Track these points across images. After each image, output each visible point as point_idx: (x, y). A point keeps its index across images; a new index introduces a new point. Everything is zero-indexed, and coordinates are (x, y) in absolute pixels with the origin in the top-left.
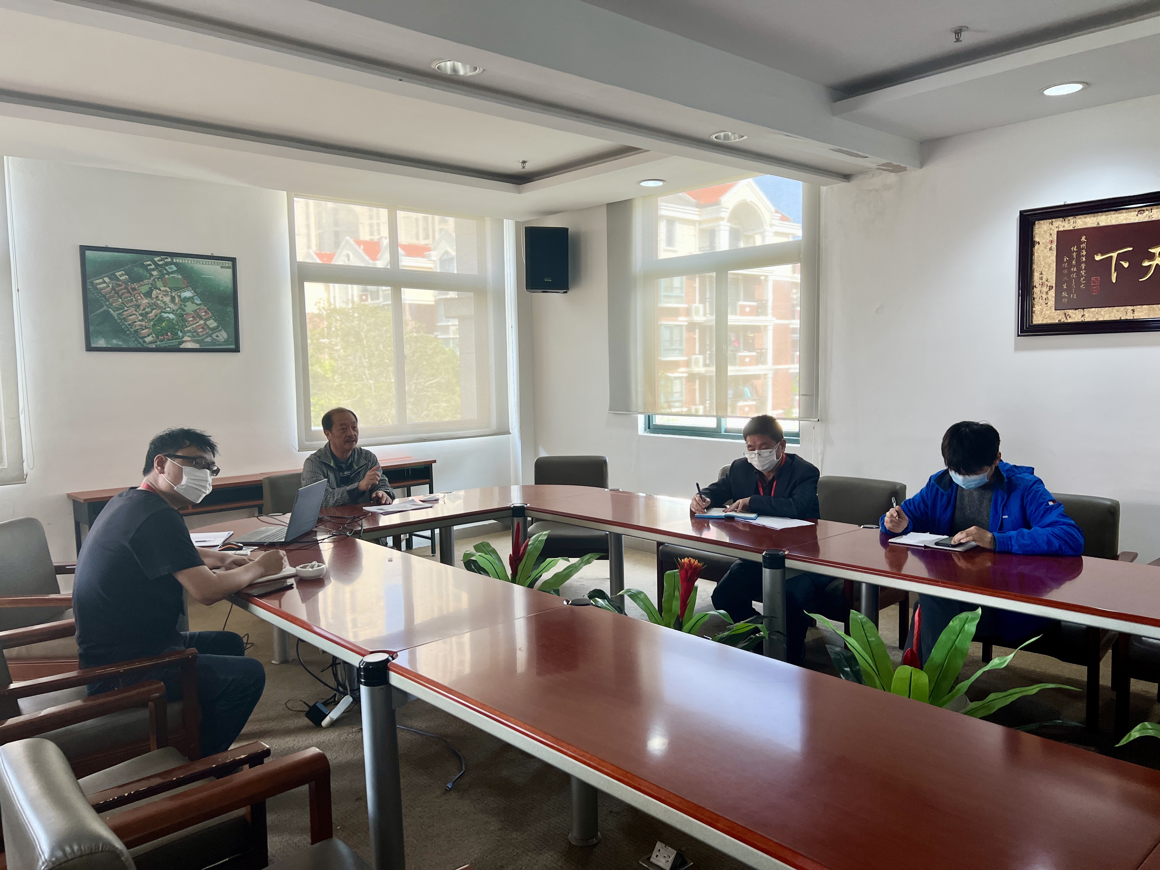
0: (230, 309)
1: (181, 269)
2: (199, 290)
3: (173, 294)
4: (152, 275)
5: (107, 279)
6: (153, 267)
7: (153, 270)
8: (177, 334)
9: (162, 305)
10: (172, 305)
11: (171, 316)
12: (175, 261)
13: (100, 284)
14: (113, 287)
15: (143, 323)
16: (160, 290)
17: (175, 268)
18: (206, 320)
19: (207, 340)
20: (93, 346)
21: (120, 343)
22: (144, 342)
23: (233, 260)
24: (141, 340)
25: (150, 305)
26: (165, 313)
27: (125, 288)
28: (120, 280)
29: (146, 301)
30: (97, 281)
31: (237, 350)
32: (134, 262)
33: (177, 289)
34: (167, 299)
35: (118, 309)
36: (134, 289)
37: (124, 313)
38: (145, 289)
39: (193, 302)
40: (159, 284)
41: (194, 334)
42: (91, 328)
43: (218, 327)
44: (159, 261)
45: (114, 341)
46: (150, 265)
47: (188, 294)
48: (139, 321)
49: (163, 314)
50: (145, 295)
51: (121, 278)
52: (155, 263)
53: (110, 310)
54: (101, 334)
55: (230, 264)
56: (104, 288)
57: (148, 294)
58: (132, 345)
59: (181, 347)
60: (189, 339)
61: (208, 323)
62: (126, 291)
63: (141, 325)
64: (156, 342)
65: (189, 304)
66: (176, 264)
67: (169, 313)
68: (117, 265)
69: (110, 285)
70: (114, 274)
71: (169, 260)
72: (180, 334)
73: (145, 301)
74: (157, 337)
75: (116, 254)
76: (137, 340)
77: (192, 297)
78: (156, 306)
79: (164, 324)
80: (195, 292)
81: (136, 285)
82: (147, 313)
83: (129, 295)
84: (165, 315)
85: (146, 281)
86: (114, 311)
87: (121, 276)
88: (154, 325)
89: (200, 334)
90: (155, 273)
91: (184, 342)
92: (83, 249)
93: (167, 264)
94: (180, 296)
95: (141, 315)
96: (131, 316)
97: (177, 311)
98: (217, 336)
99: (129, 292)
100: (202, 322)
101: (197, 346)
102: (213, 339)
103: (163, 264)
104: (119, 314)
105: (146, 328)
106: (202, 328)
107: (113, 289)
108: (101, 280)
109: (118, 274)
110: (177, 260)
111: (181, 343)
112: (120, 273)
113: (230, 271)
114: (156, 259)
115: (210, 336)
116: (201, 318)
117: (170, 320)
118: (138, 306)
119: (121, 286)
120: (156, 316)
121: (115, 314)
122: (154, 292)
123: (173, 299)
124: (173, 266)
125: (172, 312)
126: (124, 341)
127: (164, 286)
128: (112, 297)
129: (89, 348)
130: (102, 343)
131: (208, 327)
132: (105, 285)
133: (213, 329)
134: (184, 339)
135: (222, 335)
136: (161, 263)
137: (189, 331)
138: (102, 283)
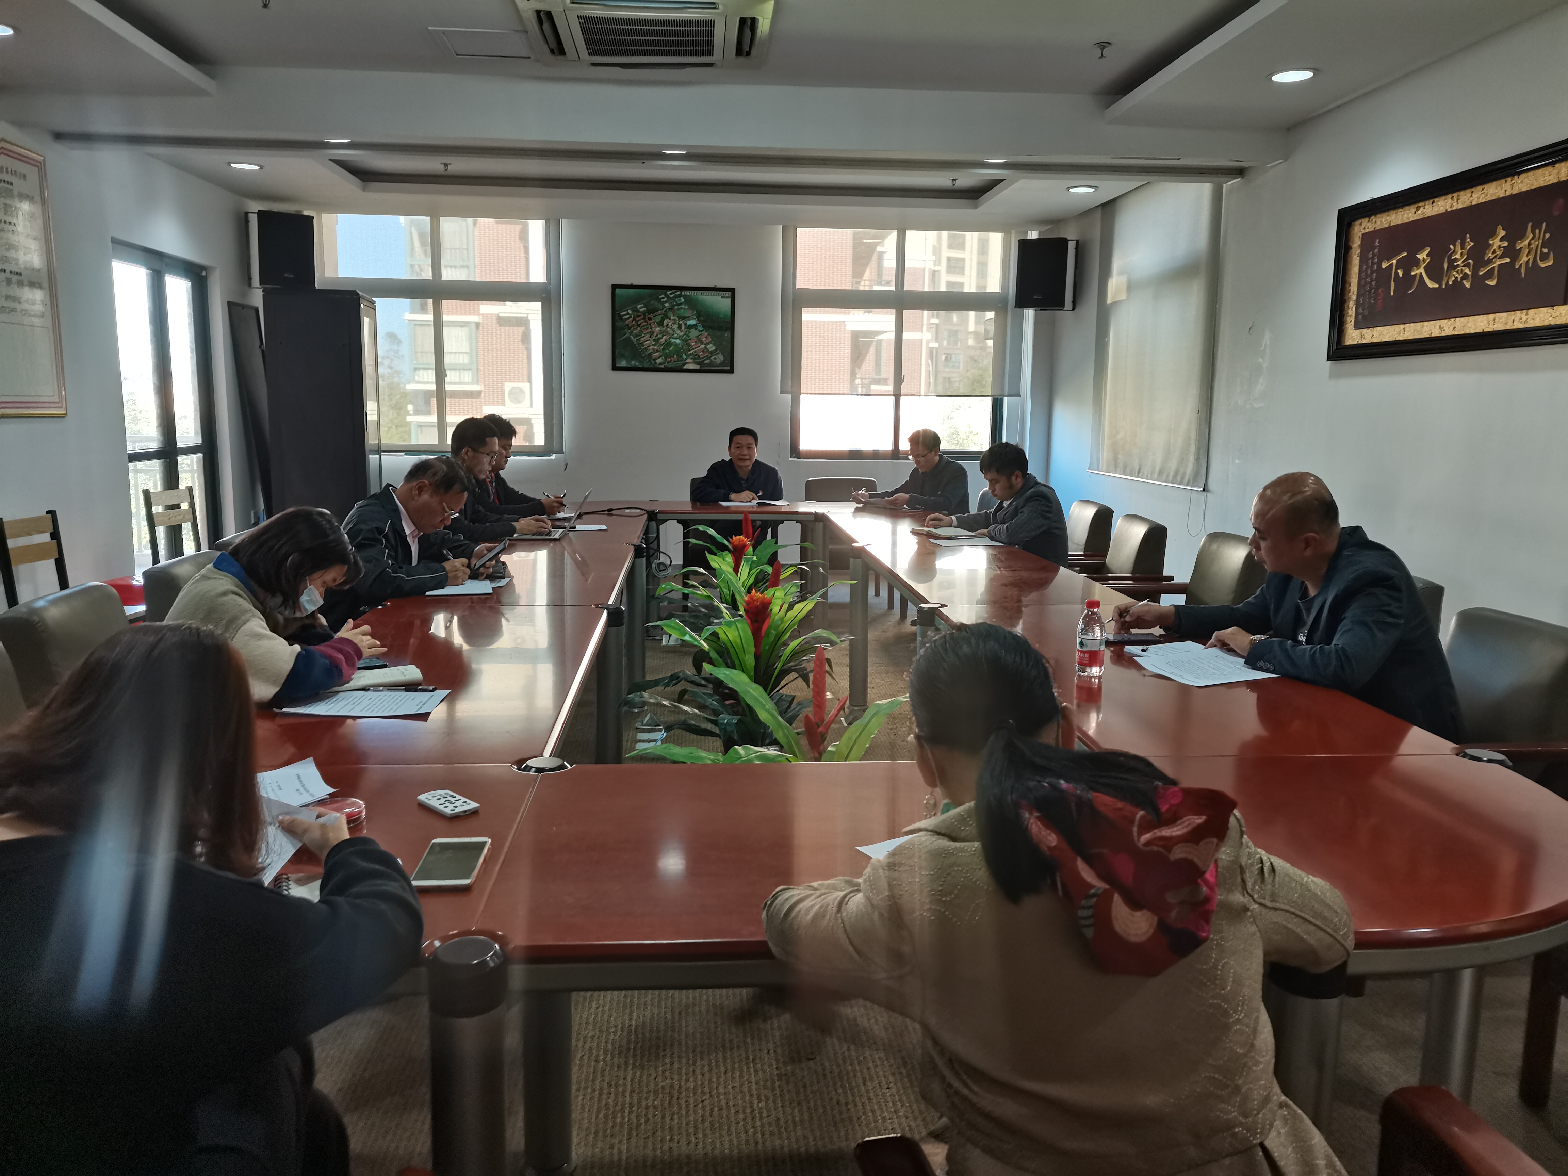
0: (727, 335)
1: (688, 300)
2: (703, 319)
3: (681, 322)
4: (665, 307)
5: (630, 312)
6: (665, 299)
7: (666, 302)
8: (681, 356)
9: (672, 332)
10: (678, 332)
11: (678, 341)
12: (685, 293)
13: (625, 315)
14: (634, 317)
15: (655, 347)
16: (670, 319)
17: (683, 300)
18: (706, 344)
19: (706, 362)
20: (617, 366)
21: (637, 364)
22: (656, 363)
23: (732, 291)
24: (653, 362)
25: (661, 332)
26: (673, 338)
27: (644, 318)
28: (640, 312)
30: (623, 313)
31: (731, 371)
32: (651, 296)
33: (684, 318)
34: (675, 327)
35: (637, 336)
36: (650, 319)
37: (642, 339)
38: (658, 319)
39: (696, 329)
40: (670, 315)
41: (696, 358)
42: (617, 351)
43: (716, 350)
44: (671, 294)
45: (633, 362)
46: (663, 298)
47: (692, 322)
48: (653, 345)
49: (671, 339)
50: (658, 323)
51: (641, 310)
52: (667, 296)
53: (632, 337)
54: (623, 356)
55: (729, 294)
56: (628, 319)
57: (660, 324)
58: (646, 366)
59: (685, 367)
60: (691, 361)
61: (708, 347)
62: (644, 320)
63: (653, 349)
64: (664, 363)
65: (693, 330)
66: (685, 297)
67: (676, 338)
68: (638, 300)
69: (632, 316)
70: (636, 307)
71: (678, 293)
72: (685, 357)
73: (658, 329)
74: (666, 359)
75: (638, 290)
76: (650, 361)
77: (696, 325)
78: (666, 333)
79: (671, 348)
80: (698, 320)
81: (651, 316)
82: (660, 339)
83: (645, 323)
84: (673, 340)
85: (659, 312)
86: (634, 337)
87: (640, 308)
88: (663, 349)
89: (701, 357)
90: (667, 305)
91: (687, 363)
92: (614, 287)
93: (676, 297)
94: (685, 324)
95: (654, 340)
96: (646, 341)
97: (683, 336)
98: (715, 359)
99: (646, 321)
100: (703, 346)
101: (698, 367)
102: (711, 361)
103: (674, 297)
104: (638, 340)
105: (657, 351)
106: (703, 351)
107: (634, 319)
108: (625, 313)
109: (639, 306)
110: (687, 293)
111: (684, 365)
113: (729, 301)
114: (669, 293)
115: (709, 358)
116: (702, 343)
117: (676, 345)
118: (652, 333)
119: (640, 316)
120: (666, 341)
121: (634, 340)
122: (666, 321)
123: (680, 327)
124: (682, 298)
125: (679, 338)
126: (641, 362)
127: (674, 316)
128: (633, 326)
129: (615, 368)
130: (623, 364)
131: (708, 350)
132: (628, 316)
133: (711, 352)
134: (687, 361)
135: (720, 358)
136: (672, 296)
137: (691, 354)
138: (627, 314)
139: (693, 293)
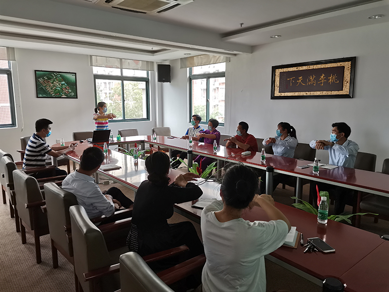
0: (75, 87)
3: (59, 83)
4: (54, 78)
9: (56, 86)
10: (59, 86)
11: (59, 89)
15: (51, 91)
25: (53, 86)
30: (39, 80)
31: (77, 98)
32: (48, 74)
33: (61, 81)
38: (52, 81)
45: (44, 95)
46: (53, 75)
54: (40, 93)
60: (64, 95)
61: (69, 90)
65: (63, 85)
72: (61, 93)
73: (52, 85)
74: (55, 94)
75: (44, 73)
76: (50, 95)
79: (57, 91)
80: (65, 82)
92: (35, 71)
95: (51, 88)
96: (48, 88)
98: (71, 94)
101: (66, 97)
106: (67, 92)
110: (60, 74)
111: (61, 96)
113: (74, 77)
114: (55, 73)
119: (45, 81)
121: (44, 88)
122: (54, 82)
127: (57, 81)
128: (43, 84)
130: (41, 96)
138: (41, 80)
139: (63, 74)
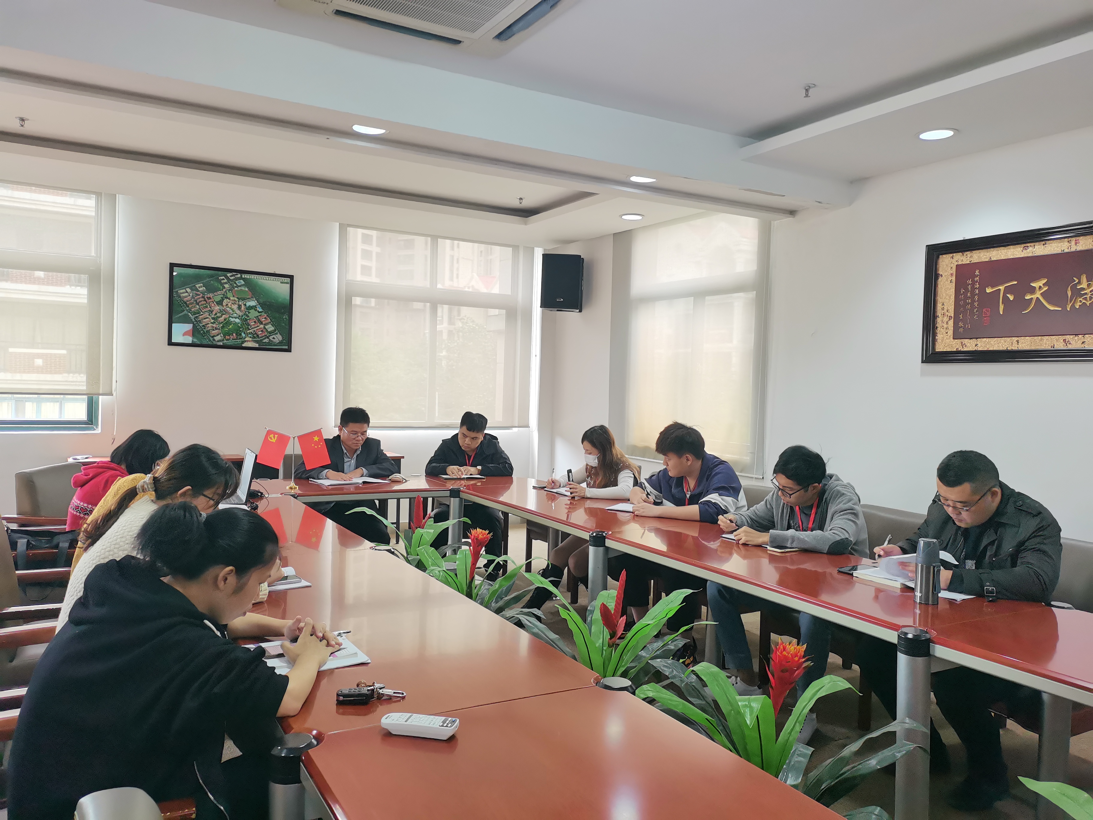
0: (286, 317)
1: (248, 283)
2: (261, 301)
5: (188, 290)
6: (226, 281)
7: (226, 283)
8: (241, 334)
12: (243, 276)
13: (183, 293)
14: (193, 296)
16: (230, 299)
17: (243, 283)
18: (265, 325)
20: (173, 341)
21: (195, 340)
22: (214, 340)
23: (291, 277)
24: (212, 339)
25: (221, 311)
26: (232, 318)
27: (203, 297)
28: (199, 291)
29: (219, 308)
30: (181, 291)
31: (289, 350)
32: (211, 276)
33: (243, 299)
34: (235, 307)
35: (195, 313)
36: (209, 298)
37: (200, 317)
38: (218, 298)
39: (256, 310)
40: (229, 295)
41: (255, 336)
43: (275, 330)
44: (231, 276)
47: (252, 303)
48: (212, 323)
49: (231, 318)
50: (217, 303)
51: (200, 289)
52: (227, 278)
53: (189, 314)
55: (288, 280)
56: (186, 297)
57: (220, 303)
58: (205, 342)
59: (243, 345)
60: (251, 339)
61: (266, 327)
62: (203, 299)
63: (212, 327)
64: (223, 340)
66: (244, 279)
67: (236, 318)
68: (198, 278)
69: (191, 295)
70: (195, 286)
71: (239, 276)
73: (217, 308)
74: (224, 336)
75: (197, 270)
76: (208, 338)
77: (255, 306)
78: (226, 312)
80: (258, 302)
81: (211, 295)
82: (218, 317)
83: (205, 302)
84: (232, 320)
85: (219, 292)
86: (192, 315)
87: (199, 287)
88: (223, 327)
89: (260, 336)
90: (226, 286)
91: (246, 341)
92: (172, 266)
93: (237, 279)
94: (245, 305)
96: (205, 319)
97: (242, 316)
99: (205, 300)
100: (262, 326)
102: (270, 340)
103: (234, 279)
104: (196, 317)
105: (216, 329)
107: (193, 297)
108: (184, 291)
109: (197, 286)
110: (247, 276)
112: (199, 285)
115: (268, 338)
116: (261, 323)
117: (236, 324)
118: (212, 312)
122: (225, 301)
123: (239, 307)
124: (242, 281)
125: (238, 317)
126: (199, 339)
128: (192, 303)
129: (170, 343)
131: (267, 330)
132: (187, 294)
133: (270, 333)
134: (246, 339)
135: (278, 338)
136: (232, 278)
137: (250, 333)
138: (186, 292)
139: (252, 276)
